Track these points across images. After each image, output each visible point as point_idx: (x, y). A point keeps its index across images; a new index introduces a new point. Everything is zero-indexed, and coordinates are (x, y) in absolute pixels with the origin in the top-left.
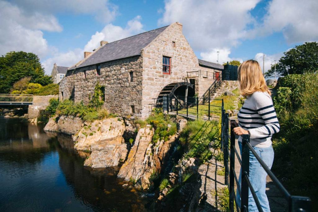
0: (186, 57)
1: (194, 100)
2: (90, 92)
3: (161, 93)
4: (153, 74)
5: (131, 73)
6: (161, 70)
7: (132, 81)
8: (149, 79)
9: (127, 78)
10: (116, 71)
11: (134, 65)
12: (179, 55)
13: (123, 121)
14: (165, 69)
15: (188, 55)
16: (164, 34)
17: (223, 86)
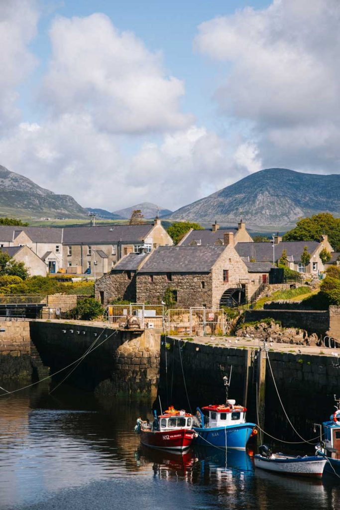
0: (238, 267)
1: (245, 300)
2: (159, 294)
3: (223, 296)
4: (218, 284)
5: (203, 283)
6: (222, 280)
7: (203, 287)
8: (216, 287)
9: (200, 286)
10: (189, 280)
11: (205, 278)
12: (234, 267)
13: (196, 315)
14: (224, 279)
15: (239, 266)
16: (224, 255)
17: (266, 290)
